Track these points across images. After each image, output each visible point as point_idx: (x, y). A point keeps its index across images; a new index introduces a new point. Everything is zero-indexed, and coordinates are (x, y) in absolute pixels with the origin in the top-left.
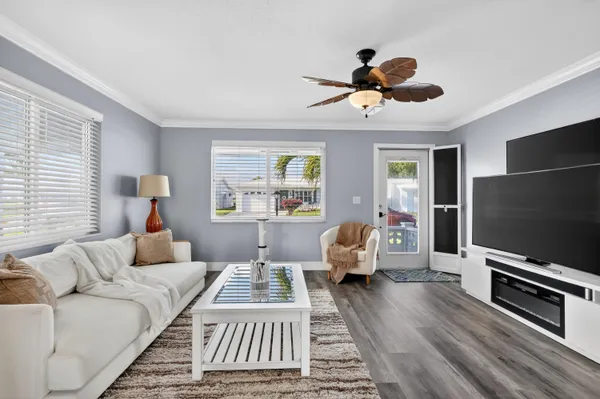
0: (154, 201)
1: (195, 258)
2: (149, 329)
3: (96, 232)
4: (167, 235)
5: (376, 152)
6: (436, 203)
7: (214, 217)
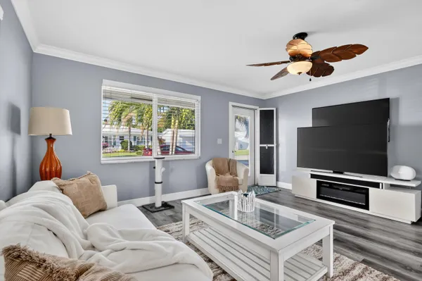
0: (51, 139)
5: (230, 107)
6: (261, 144)
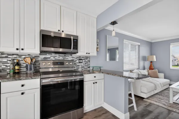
0: (151, 62)
1: (165, 78)
2: (156, 90)
3: (139, 69)
4: (156, 71)
7: (171, 67)
